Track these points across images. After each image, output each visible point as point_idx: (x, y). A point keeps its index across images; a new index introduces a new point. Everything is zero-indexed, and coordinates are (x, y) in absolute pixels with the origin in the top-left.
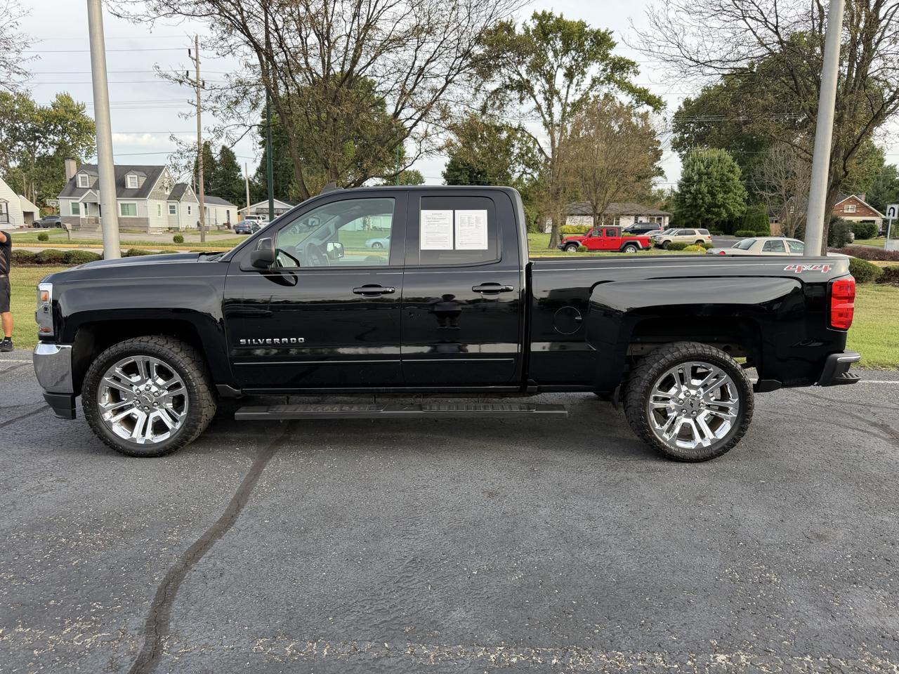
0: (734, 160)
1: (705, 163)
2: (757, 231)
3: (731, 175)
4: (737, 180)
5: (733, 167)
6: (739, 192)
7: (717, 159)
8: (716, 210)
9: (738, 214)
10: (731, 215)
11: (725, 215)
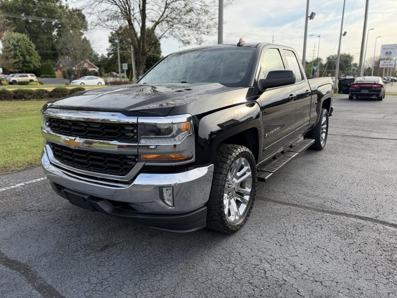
0: (30, 40)
1: (16, 40)
2: (50, 75)
3: (30, 48)
4: (34, 50)
5: (30, 44)
6: (36, 56)
7: (22, 39)
8: (27, 64)
9: (38, 67)
10: (35, 67)
11: (32, 67)
